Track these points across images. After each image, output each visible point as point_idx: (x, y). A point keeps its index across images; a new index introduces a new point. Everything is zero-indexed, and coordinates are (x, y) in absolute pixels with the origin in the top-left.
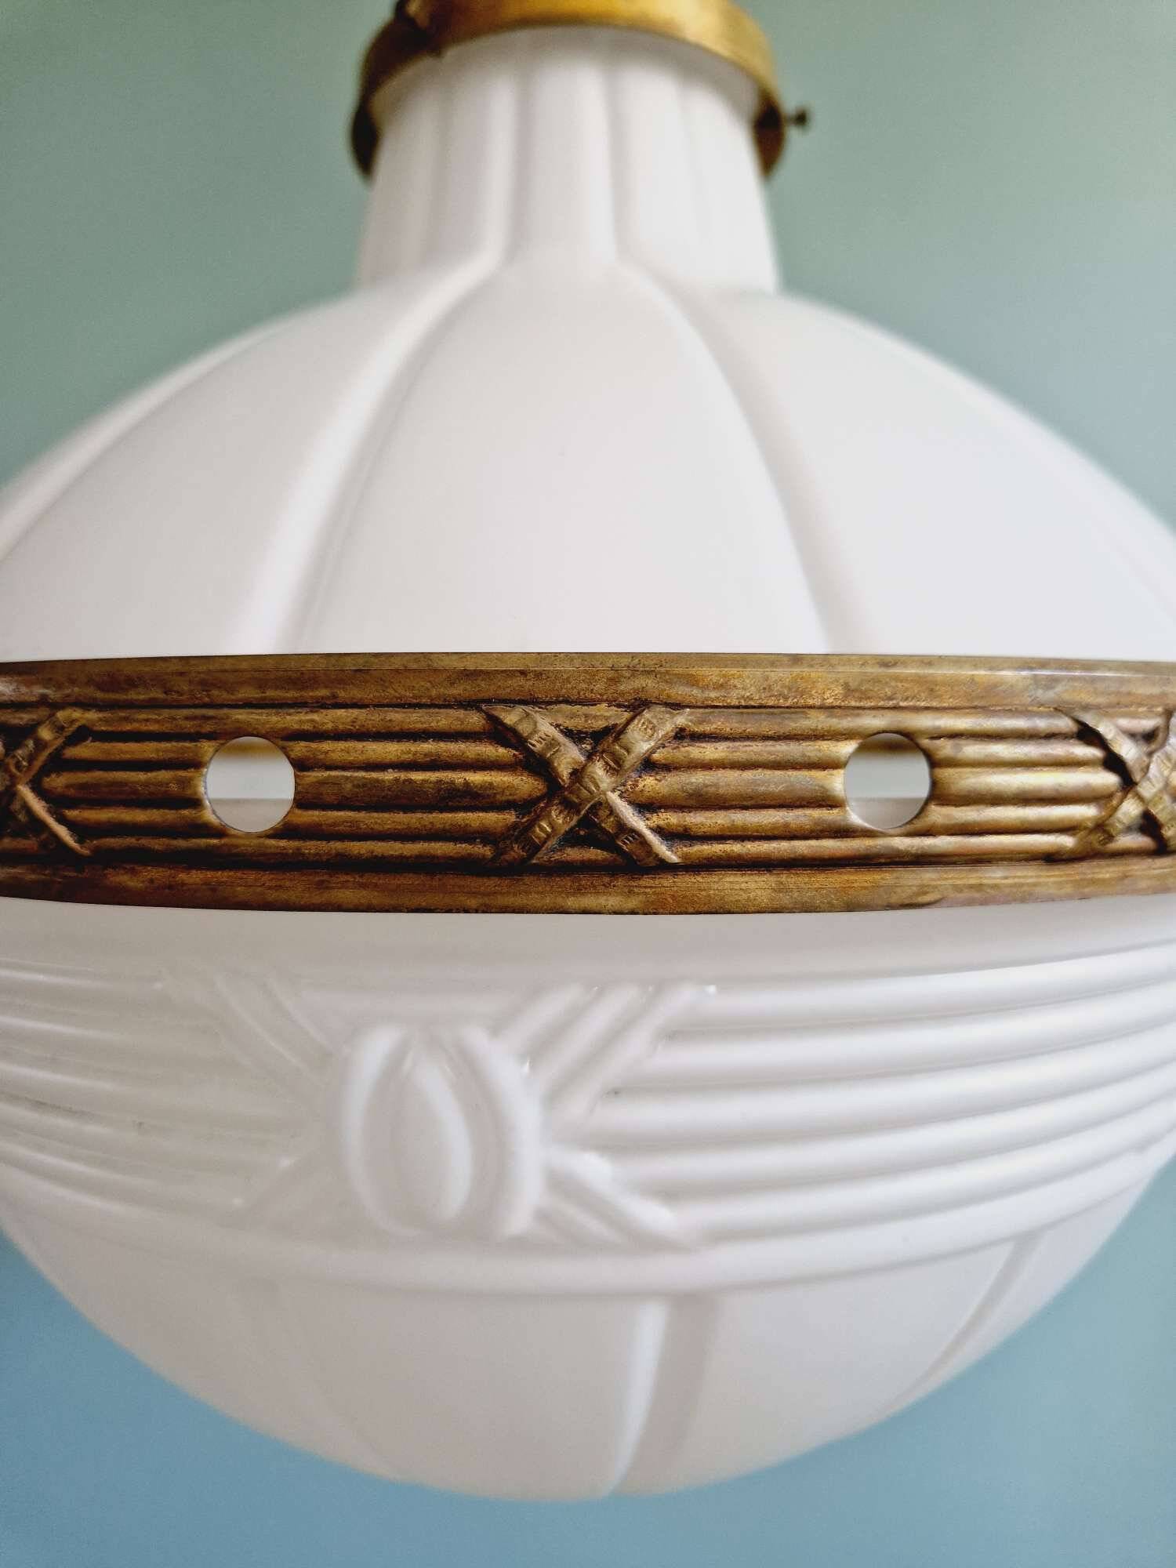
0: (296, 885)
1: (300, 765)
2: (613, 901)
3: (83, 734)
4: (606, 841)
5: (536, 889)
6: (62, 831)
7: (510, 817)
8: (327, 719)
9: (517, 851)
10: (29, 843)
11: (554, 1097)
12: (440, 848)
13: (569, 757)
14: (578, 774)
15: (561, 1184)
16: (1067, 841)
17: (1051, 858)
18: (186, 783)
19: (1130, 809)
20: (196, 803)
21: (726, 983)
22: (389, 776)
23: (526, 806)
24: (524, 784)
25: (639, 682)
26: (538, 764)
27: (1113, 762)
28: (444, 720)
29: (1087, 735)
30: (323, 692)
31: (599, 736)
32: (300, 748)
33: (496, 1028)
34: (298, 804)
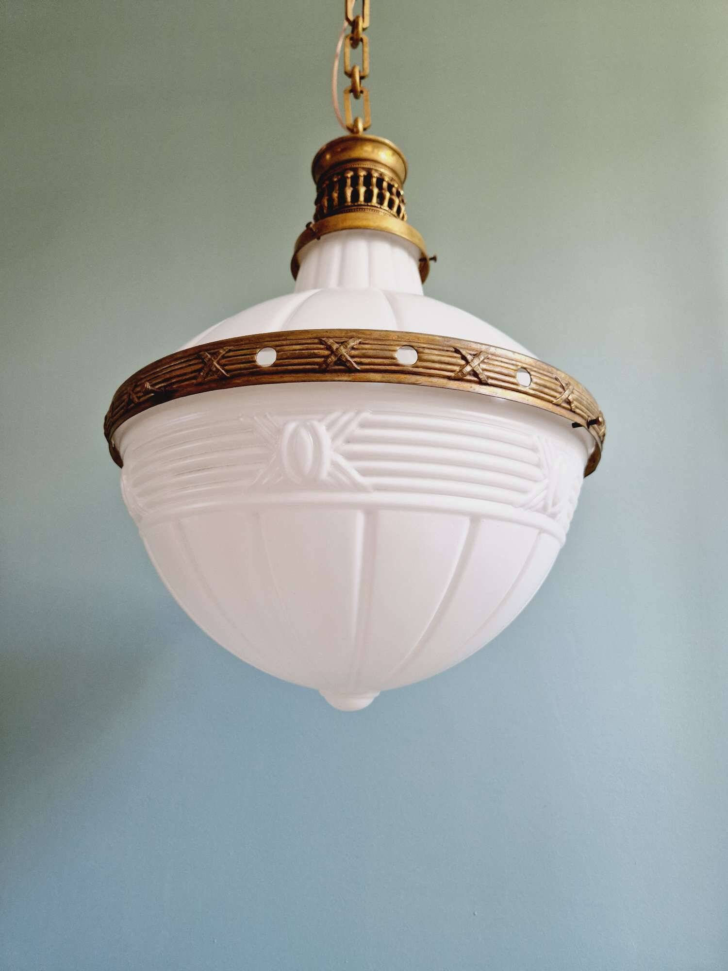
0: (276, 378)
1: (277, 352)
2: (346, 378)
3: (230, 351)
4: (345, 365)
5: (328, 376)
6: (223, 371)
7: (323, 359)
8: (284, 342)
9: (324, 367)
10: (216, 377)
11: (334, 438)
12: (307, 367)
13: (335, 347)
14: (337, 349)
15: (335, 464)
16: (452, 374)
17: (449, 378)
18: (252, 358)
19: (468, 369)
20: (255, 361)
22: (298, 351)
23: (327, 357)
24: (327, 353)
25: (352, 334)
26: (329, 348)
27: (464, 358)
28: (309, 341)
29: (457, 351)
30: (284, 338)
31: (342, 343)
32: (278, 348)
33: (320, 421)
34: (277, 359)
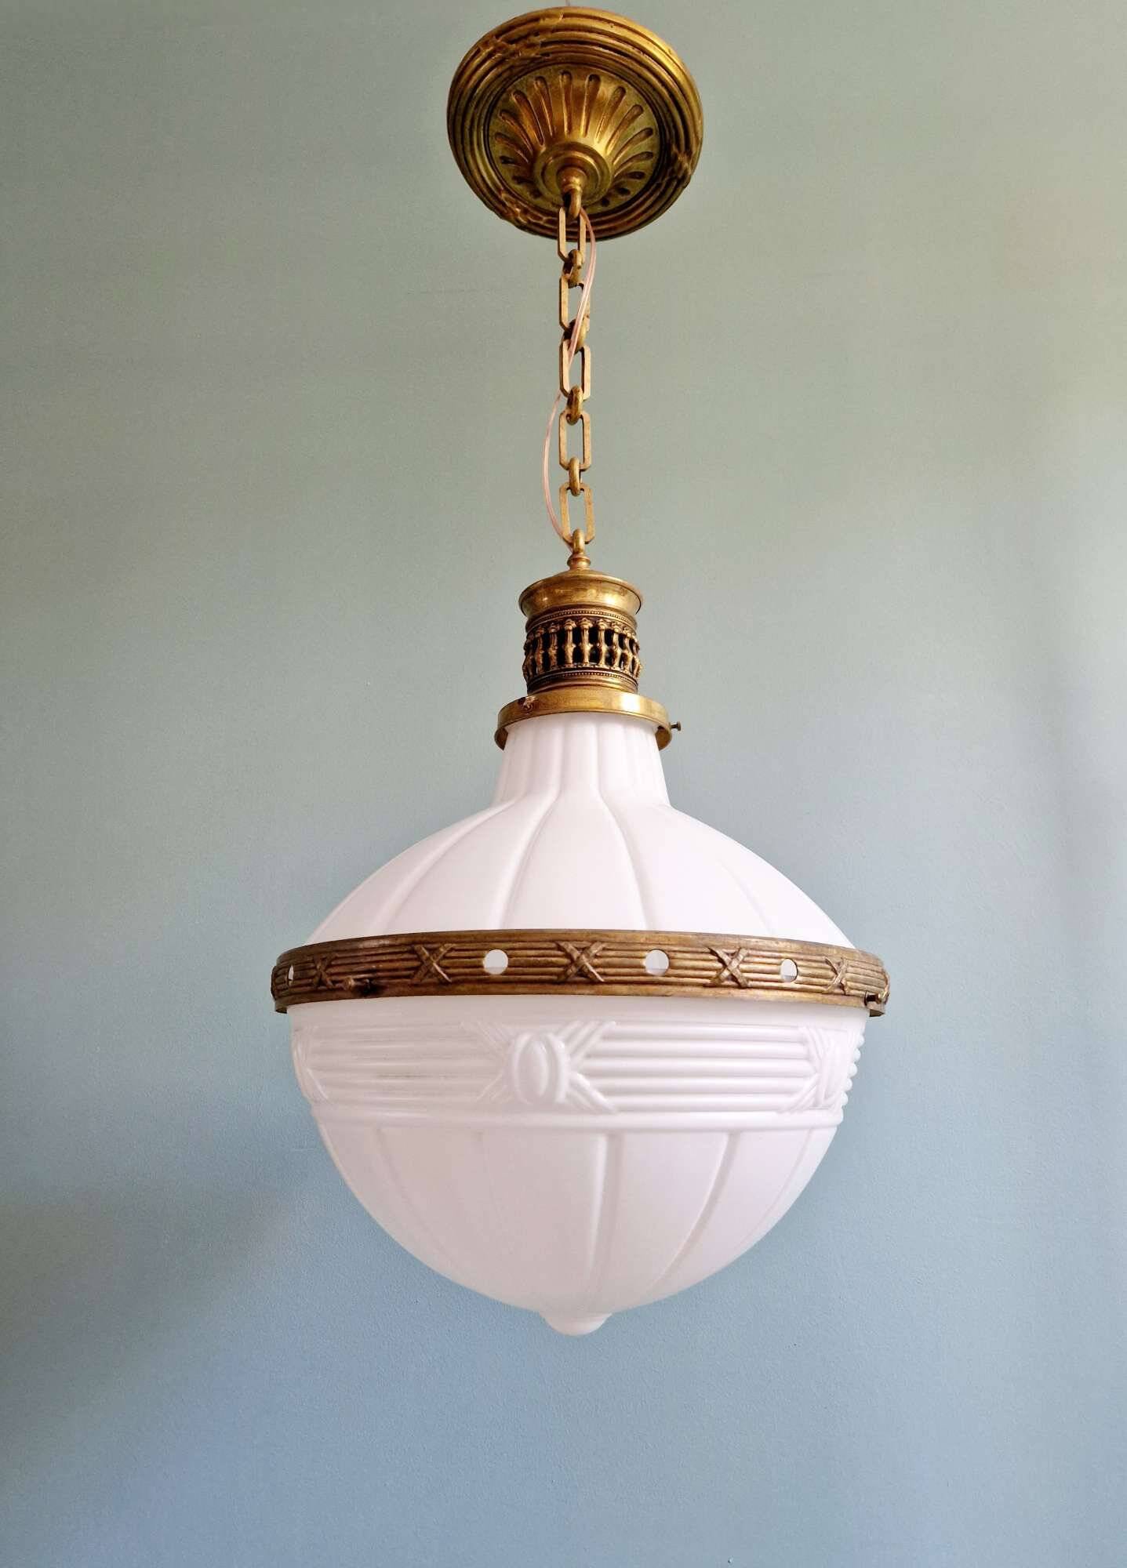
0: (507, 988)
1: (510, 957)
2: (587, 992)
3: (452, 950)
4: (586, 976)
5: (568, 988)
6: (445, 975)
7: (561, 969)
8: (517, 945)
9: (563, 978)
10: (435, 980)
11: (573, 1054)
12: (544, 977)
13: (576, 954)
14: (578, 958)
15: (574, 1085)
16: (708, 981)
17: (705, 986)
18: (480, 962)
19: (726, 973)
20: (482, 967)
21: (621, 1022)
22: (532, 959)
23: (566, 966)
24: (565, 961)
25: (596, 936)
26: (568, 956)
27: (721, 960)
28: (545, 945)
29: (713, 953)
30: (516, 938)
31: (584, 949)
32: (510, 952)
33: (557, 1033)
34: (509, 966)
